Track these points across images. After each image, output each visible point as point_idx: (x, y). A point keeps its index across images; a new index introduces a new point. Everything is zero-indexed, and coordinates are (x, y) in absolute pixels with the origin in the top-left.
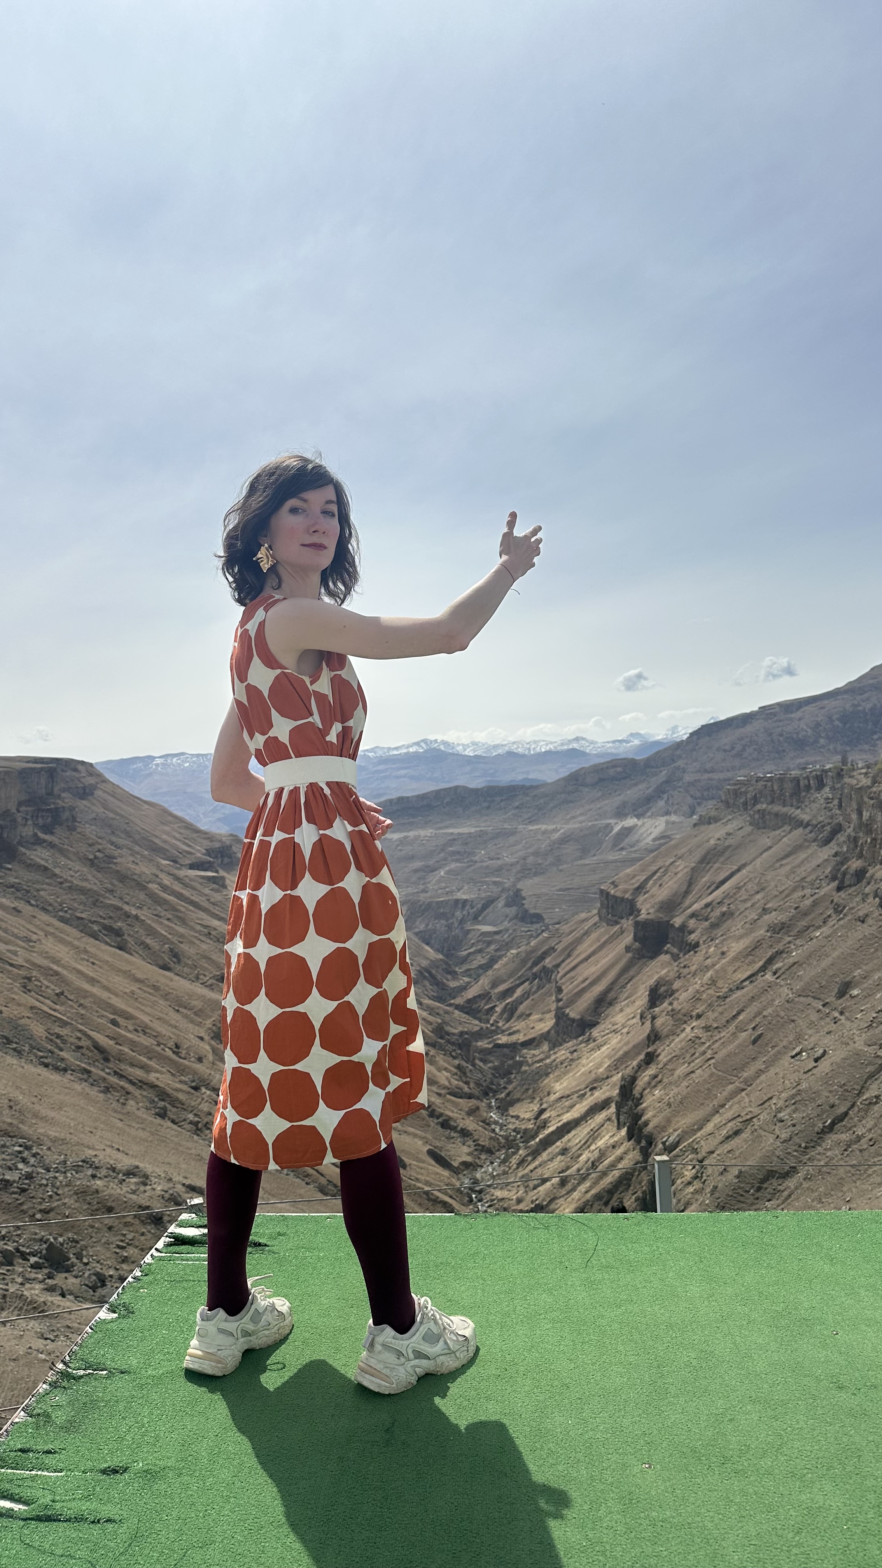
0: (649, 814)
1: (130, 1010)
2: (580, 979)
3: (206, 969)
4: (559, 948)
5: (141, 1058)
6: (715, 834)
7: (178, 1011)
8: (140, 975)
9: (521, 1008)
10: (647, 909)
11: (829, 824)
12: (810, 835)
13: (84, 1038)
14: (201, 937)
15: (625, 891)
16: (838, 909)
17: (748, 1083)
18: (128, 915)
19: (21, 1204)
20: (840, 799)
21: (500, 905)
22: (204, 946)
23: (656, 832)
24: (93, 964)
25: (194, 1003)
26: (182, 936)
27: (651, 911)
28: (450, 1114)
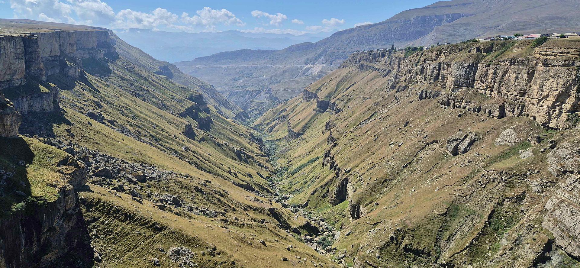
0: (316, 63)
1: (156, 123)
2: (297, 119)
3: (175, 111)
4: (288, 109)
5: (166, 140)
6: (345, 71)
7: (171, 125)
8: (155, 112)
9: (275, 129)
10: (322, 96)
11: (386, 70)
12: (379, 73)
13: (146, 132)
14: (171, 99)
15: (313, 90)
16: (397, 99)
17: (374, 152)
18: (144, 90)
19: (159, 185)
20: (391, 62)
21: (263, 93)
22: (173, 103)
23: (318, 70)
24: (139, 107)
25: (175, 122)
26: (164, 98)
27: (323, 97)
28: (261, 162)
